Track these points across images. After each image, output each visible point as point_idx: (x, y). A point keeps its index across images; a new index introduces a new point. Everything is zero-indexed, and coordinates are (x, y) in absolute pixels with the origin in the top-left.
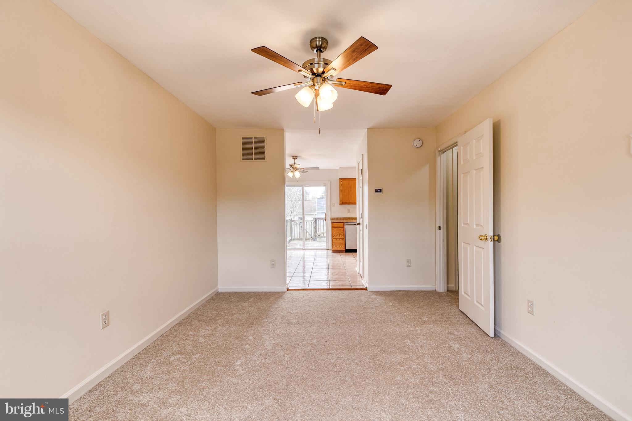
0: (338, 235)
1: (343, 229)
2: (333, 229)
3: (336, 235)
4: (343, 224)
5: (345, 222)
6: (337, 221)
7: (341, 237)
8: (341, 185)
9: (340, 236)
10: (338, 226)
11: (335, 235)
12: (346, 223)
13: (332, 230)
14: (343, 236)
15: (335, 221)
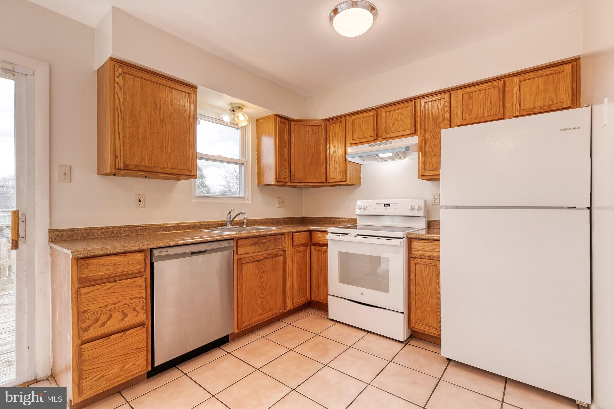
0: (117, 316)
1: (140, 281)
2: (84, 291)
3: (103, 319)
4: (142, 256)
5: (151, 250)
6: (110, 247)
7: (131, 319)
8: (117, 89)
9: (126, 315)
10: (118, 270)
11: (97, 320)
12: (156, 253)
13: (77, 295)
14: (142, 312)
15: (96, 248)
